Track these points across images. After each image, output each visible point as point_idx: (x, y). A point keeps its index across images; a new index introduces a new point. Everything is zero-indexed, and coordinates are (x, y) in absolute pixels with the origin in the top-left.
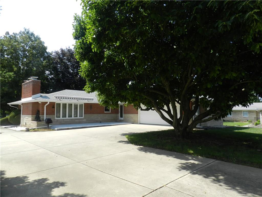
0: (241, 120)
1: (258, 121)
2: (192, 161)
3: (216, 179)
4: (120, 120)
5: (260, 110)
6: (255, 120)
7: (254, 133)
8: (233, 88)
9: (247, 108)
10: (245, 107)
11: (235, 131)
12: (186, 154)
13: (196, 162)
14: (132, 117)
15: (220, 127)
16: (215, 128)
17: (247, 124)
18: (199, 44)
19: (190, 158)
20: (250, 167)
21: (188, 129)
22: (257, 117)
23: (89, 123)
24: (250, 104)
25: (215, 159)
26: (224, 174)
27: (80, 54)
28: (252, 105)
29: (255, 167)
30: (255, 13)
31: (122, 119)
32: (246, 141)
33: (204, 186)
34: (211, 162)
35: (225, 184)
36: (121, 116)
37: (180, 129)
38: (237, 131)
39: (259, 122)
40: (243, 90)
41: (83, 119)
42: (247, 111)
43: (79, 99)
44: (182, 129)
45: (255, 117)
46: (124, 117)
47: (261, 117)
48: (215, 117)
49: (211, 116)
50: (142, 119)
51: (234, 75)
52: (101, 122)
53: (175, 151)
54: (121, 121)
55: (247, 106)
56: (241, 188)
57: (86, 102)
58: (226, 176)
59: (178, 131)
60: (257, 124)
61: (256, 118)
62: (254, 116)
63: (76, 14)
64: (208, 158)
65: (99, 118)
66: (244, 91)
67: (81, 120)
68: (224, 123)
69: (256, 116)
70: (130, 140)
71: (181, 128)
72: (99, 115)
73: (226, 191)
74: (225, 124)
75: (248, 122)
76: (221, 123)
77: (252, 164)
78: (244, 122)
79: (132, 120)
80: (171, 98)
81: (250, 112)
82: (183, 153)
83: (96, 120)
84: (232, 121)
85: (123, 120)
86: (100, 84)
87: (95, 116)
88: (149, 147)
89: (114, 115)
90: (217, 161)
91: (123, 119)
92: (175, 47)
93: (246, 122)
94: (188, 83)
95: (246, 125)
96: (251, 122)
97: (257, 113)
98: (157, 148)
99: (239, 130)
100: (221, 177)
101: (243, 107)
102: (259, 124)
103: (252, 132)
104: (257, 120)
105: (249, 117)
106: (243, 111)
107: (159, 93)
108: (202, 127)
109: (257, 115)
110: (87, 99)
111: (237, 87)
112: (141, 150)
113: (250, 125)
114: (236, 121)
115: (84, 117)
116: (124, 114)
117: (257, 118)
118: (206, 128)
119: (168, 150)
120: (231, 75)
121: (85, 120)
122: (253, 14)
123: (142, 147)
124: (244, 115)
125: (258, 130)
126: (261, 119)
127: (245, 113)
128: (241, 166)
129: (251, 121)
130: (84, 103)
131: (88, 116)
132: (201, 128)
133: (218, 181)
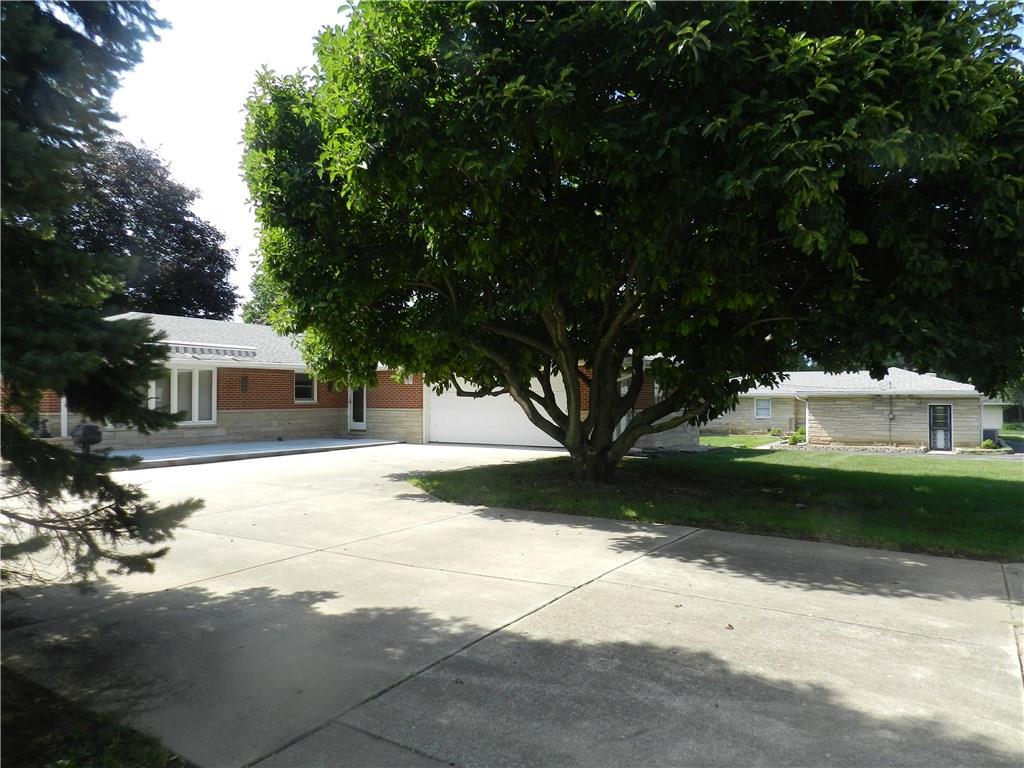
0: (749, 429)
1: (800, 430)
2: (642, 534)
3: (707, 562)
4: (352, 430)
5: (805, 395)
6: (791, 429)
7: (789, 463)
8: (742, 332)
9: (772, 388)
10: (769, 387)
11: (736, 460)
12: (618, 518)
13: (653, 535)
14: (399, 419)
15: (690, 450)
16: (676, 453)
17: (769, 442)
18: (669, 217)
19: (633, 527)
20: (779, 539)
21: (610, 454)
22: (796, 419)
23: (237, 441)
24: (782, 379)
25: (695, 526)
26: (724, 552)
27: (272, 202)
28: (786, 381)
29: (790, 538)
30: (806, 172)
31: (361, 426)
32: (768, 485)
33: (685, 574)
34: (688, 533)
35: (729, 569)
36: (358, 417)
37: (589, 452)
38: (741, 460)
39: (803, 433)
40: (768, 338)
41: (215, 427)
42: (768, 400)
43: (202, 351)
44: (594, 453)
45: (791, 419)
46: (367, 418)
47: (808, 417)
48: (690, 415)
49: (680, 414)
50: (436, 425)
51: (750, 301)
52: (280, 439)
53: (587, 515)
54: (355, 435)
55: (774, 385)
56: (763, 572)
57: (228, 362)
58: (729, 557)
59: (580, 459)
60: (795, 442)
61: (793, 421)
62: (788, 414)
63: (264, 67)
64: (677, 524)
65: (275, 423)
66: (770, 341)
67: (205, 433)
68: (701, 438)
69: (793, 416)
70: (432, 490)
71: (592, 450)
72: (276, 412)
73: (732, 580)
74: (707, 442)
75: (769, 435)
76: (694, 436)
77: (783, 532)
78: (759, 434)
79: (400, 431)
80: (566, 357)
81: (777, 401)
82: (611, 518)
83: (262, 429)
84: (724, 433)
85: (364, 431)
86: (333, 306)
87: (258, 418)
88: (505, 506)
89: (328, 413)
90: (703, 530)
91: (364, 428)
92: (598, 213)
93: (764, 434)
94: (620, 317)
95: (766, 443)
96: (778, 434)
97: (796, 406)
98: (530, 509)
99: (746, 457)
100: (719, 559)
101: (763, 386)
102: (800, 441)
103: (782, 463)
104: (797, 429)
105: (772, 419)
106: (758, 400)
107: (524, 341)
108: (640, 450)
109: (796, 414)
110: (232, 353)
111: (752, 333)
112: (484, 514)
113: (777, 444)
114: (734, 432)
115: (218, 419)
116: (367, 407)
117: (796, 421)
118: (654, 454)
119: (563, 513)
120: (743, 300)
121: (220, 432)
122: (803, 175)
123: (482, 507)
124: (760, 412)
125: (798, 457)
126: (807, 426)
127: (762, 405)
128: (758, 538)
129: (779, 431)
130: (219, 369)
131: (234, 415)
132: (638, 454)
133: (713, 565)
